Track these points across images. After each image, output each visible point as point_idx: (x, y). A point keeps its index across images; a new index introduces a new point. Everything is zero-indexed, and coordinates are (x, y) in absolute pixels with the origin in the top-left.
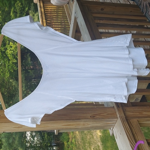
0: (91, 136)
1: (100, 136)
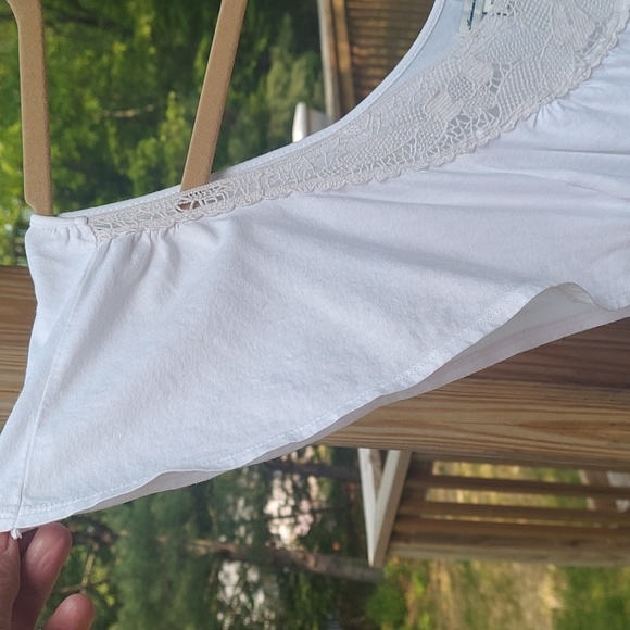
0: (510, 608)
1: (555, 611)
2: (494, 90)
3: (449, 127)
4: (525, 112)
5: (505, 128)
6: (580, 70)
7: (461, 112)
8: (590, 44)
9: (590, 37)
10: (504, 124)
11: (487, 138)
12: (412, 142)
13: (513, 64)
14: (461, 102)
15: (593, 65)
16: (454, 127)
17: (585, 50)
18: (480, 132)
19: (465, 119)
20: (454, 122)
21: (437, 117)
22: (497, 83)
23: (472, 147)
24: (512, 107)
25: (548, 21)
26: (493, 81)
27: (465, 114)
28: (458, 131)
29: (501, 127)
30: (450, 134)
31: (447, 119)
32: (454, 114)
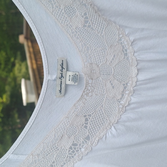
2: (86, 127)
3: (69, 151)
4: (101, 135)
5: (93, 145)
6: (121, 109)
7: (74, 142)
8: (123, 95)
9: (122, 92)
10: (93, 143)
11: (87, 152)
12: (54, 162)
13: (93, 114)
14: (73, 137)
15: (125, 106)
16: (71, 151)
17: (121, 99)
18: (83, 150)
19: (76, 145)
20: (71, 148)
21: (63, 147)
22: (87, 124)
23: (80, 157)
24: (95, 134)
25: (104, 90)
26: (85, 123)
27: (75, 142)
28: (73, 152)
29: (92, 145)
30: (70, 154)
31: (68, 147)
32: (70, 144)
